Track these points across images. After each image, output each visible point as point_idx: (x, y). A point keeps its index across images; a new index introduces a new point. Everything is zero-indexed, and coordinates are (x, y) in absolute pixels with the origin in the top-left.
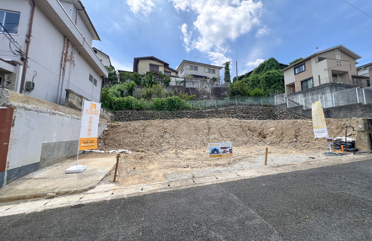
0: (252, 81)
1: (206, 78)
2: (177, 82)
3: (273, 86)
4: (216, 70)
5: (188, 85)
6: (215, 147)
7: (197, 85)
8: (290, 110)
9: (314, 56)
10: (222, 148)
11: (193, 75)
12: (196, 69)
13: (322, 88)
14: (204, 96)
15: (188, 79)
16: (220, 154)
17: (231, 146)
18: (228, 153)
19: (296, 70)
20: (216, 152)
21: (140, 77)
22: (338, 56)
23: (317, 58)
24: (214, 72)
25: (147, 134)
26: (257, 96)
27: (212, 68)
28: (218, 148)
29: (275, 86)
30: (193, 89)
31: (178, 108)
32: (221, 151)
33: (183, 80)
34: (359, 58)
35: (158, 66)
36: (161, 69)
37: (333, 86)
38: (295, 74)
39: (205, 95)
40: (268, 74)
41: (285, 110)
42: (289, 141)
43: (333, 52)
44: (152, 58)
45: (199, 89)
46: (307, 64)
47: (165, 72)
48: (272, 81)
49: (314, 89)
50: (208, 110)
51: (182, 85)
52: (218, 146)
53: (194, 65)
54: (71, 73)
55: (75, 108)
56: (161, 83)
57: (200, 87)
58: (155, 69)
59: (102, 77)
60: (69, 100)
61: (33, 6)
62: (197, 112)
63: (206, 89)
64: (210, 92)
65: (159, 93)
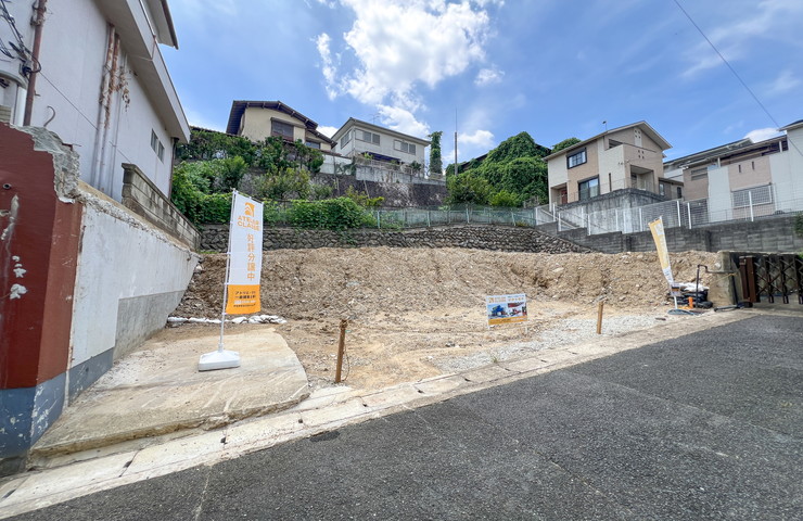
0: (487, 175)
1: (397, 161)
2: (336, 166)
3: (526, 188)
4: (417, 146)
5: (362, 175)
6: (499, 304)
7: (380, 176)
8: (563, 236)
9: (603, 137)
10: (510, 305)
11: (370, 154)
12: (377, 140)
13: (615, 196)
14: (395, 201)
15: (361, 160)
16: (506, 317)
19: (571, 159)
20: (500, 314)
21: (252, 149)
22: (639, 141)
23: (607, 141)
24: (413, 151)
25: (308, 281)
26: (504, 205)
27: (409, 143)
28: (504, 305)
29: (530, 189)
30: (372, 184)
31: (350, 224)
32: (508, 310)
33: (349, 162)
34: (668, 147)
35: (292, 126)
36: (299, 134)
37: (633, 194)
38: (568, 168)
39: (397, 198)
40: (517, 163)
41: (554, 235)
42: (594, 293)
43: (629, 133)
44: (278, 107)
45: (384, 186)
46: (590, 149)
47: (308, 140)
48: (524, 178)
49: (600, 198)
50: (413, 231)
51: (347, 173)
52: (503, 301)
53: (373, 132)
54: (119, 121)
55: (142, 213)
56: (303, 166)
57: (385, 181)
58: (284, 133)
59: (176, 140)
60: (133, 192)
62: (391, 235)
63: (399, 186)
64: (407, 193)
65: (303, 188)
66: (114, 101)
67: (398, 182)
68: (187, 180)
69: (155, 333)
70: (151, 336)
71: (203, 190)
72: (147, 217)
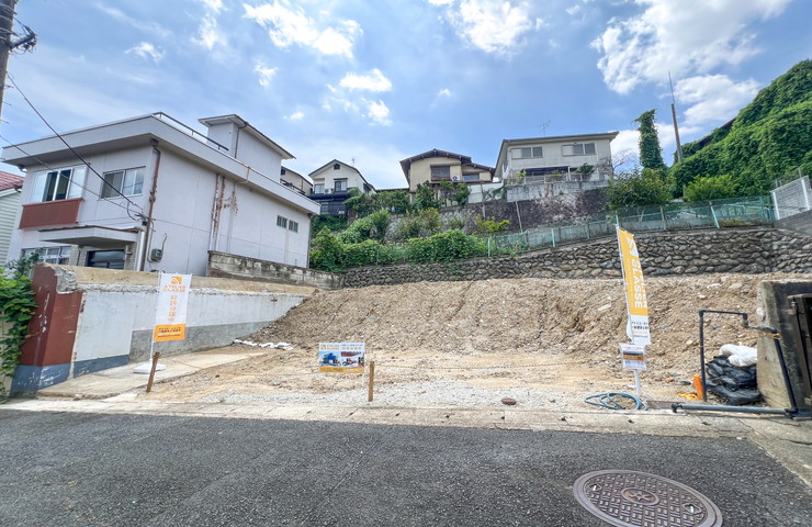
0: (732, 148)
1: (565, 169)
2: (485, 194)
4: (596, 142)
5: (513, 197)
6: (331, 351)
7: (538, 193)
10: (344, 354)
12: (538, 153)
14: (555, 217)
15: (514, 181)
16: (338, 366)
17: (363, 350)
18: (356, 365)
20: (331, 361)
24: (591, 150)
27: (584, 143)
28: (337, 353)
30: (524, 204)
31: (458, 255)
32: (341, 359)
33: (499, 186)
35: (449, 166)
36: (456, 173)
39: (558, 213)
40: (786, 116)
44: (435, 154)
45: (542, 201)
47: (463, 174)
50: (532, 254)
51: (497, 198)
52: (336, 348)
53: (532, 146)
54: (231, 223)
55: (227, 276)
56: (448, 202)
57: (543, 196)
58: (442, 175)
59: (310, 214)
60: (213, 265)
61: (159, 153)
62: (501, 262)
63: (562, 198)
64: (574, 204)
65: (432, 225)
66: (225, 213)
67: (561, 194)
68: (337, 237)
69: (208, 349)
70: (200, 351)
71: (353, 242)
72: (236, 277)
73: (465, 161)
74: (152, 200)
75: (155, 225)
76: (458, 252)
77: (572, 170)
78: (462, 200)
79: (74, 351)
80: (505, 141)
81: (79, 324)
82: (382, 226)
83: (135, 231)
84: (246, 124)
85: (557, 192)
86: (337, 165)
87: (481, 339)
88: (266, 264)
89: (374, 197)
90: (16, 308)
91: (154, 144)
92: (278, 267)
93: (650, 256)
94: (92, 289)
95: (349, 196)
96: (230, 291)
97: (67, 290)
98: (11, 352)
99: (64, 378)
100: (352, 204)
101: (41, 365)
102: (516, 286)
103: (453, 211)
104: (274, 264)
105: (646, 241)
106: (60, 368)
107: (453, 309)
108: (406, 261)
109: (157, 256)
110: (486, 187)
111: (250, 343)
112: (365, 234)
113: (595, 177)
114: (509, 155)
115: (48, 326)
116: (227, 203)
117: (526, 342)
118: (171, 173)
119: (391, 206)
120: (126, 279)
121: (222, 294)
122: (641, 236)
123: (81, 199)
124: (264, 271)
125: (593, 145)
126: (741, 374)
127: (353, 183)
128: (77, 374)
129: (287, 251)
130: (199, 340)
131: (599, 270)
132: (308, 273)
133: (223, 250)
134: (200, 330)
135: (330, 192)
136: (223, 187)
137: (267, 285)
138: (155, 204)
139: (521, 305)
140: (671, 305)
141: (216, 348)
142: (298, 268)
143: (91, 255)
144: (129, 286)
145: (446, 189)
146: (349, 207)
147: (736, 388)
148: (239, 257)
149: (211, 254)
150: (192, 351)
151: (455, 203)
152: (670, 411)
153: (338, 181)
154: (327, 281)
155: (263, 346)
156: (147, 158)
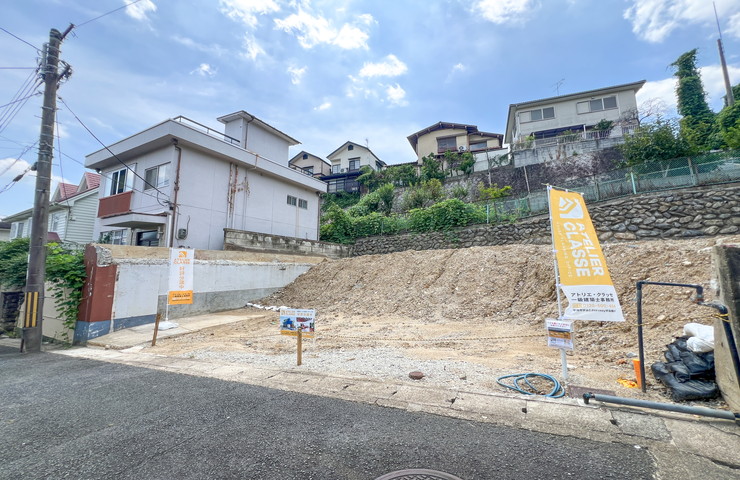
1: (581, 128)
2: (490, 161)
5: (521, 161)
6: (289, 316)
7: (549, 156)
10: (299, 320)
12: (550, 114)
14: (569, 179)
15: (523, 145)
16: (294, 330)
18: (308, 330)
20: (289, 326)
25: (335, 283)
28: (293, 319)
30: (533, 168)
31: (456, 223)
32: (297, 324)
33: (505, 152)
35: (455, 137)
36: (462, 143)
39: (571, 175)
44: (441, 126)
45: (553, 164)
47: (469, 144)
52: (293, 314)
53: (542, 108)
54: (245, 204)
55: (241, 249)
56: (454, 173)
57: (555, 158)
58: (448, 146)
59: (318, 193)
60: (228, 241)
61: (180, 150)
62: (500, 228)
63: (576, 159)
64: (590, 165)
65: (435, 196)
66: (239, 196)
67: (575, 154)
68: (347, 212)
69: (224, 310)
70: (217, 312)
71: (361, 215)
72: (249, 250)
73: (471, 131)
74: (176, 189)
75: (180, 209)
76: (456, 220)
77: (588, 128)
78: (467, 168)
79: (113, 310)
80: (511, 106)
81: (115, 289)
82: (388, 199)
83: (164, 215)
84: (253, 117)
85: (570, 153)
86: (350, 146)
87: (452, 307)
88: (276, 239)
89: (384, 173)
90: (73, 278)
91: (175, 142)
92: (287, 240)
93: (673, 215)
94: (124, 263)
95: (361, 173)
96: (242, 262)
97: (104, 263)
98: (72, 311)
99: (106, 332)
100: (363, 180)
101: (89, 321)
102: (498, 253)
103: (459, 181)
104: (283, 238)
105: (669, 199)
106: (103, 324)
107: (433, 276)
108: (408, 231)
109: (183, 235)
110: (492, 154)
111: (259, 306)
112: (373, 207)
113: (616, 132)
114: (517, 119)
115: (92, 291)
116: (241, 187)
117: (496, 310)
118: (192, 166)
119: (398, 180)
120: (154, 254)
121: (233, 264)
122: (663, 194)
123: (132, 192)
124: (273, 244)
125: (614, 98)
126: (697, 361)
127: (365, 161)
128: (116, 329)
129: (297, 226)
130: (215, 303)
131: (610, 233)
132: (317, 245)
133: (239, 228)
134: (216, 295)
135: (345, 171)
136: (236, 174)
137: (277, 256)
138: (179, 192)
139: (499, 272)
140: (652, 273)
141: (231, 310)
142: (307, 240)
143: (140, 235)
144: (154, 260)
145: (452, 161)
146: (361, 183)
147: (686, 379)
148: (250, 233)
149: (226, 231)
150: (210, 312)
151: (461, 172)
152: (581, 401)
153: (352, 161)
154: (336, 251)
155: (267, 308)
156: (171, 154)
